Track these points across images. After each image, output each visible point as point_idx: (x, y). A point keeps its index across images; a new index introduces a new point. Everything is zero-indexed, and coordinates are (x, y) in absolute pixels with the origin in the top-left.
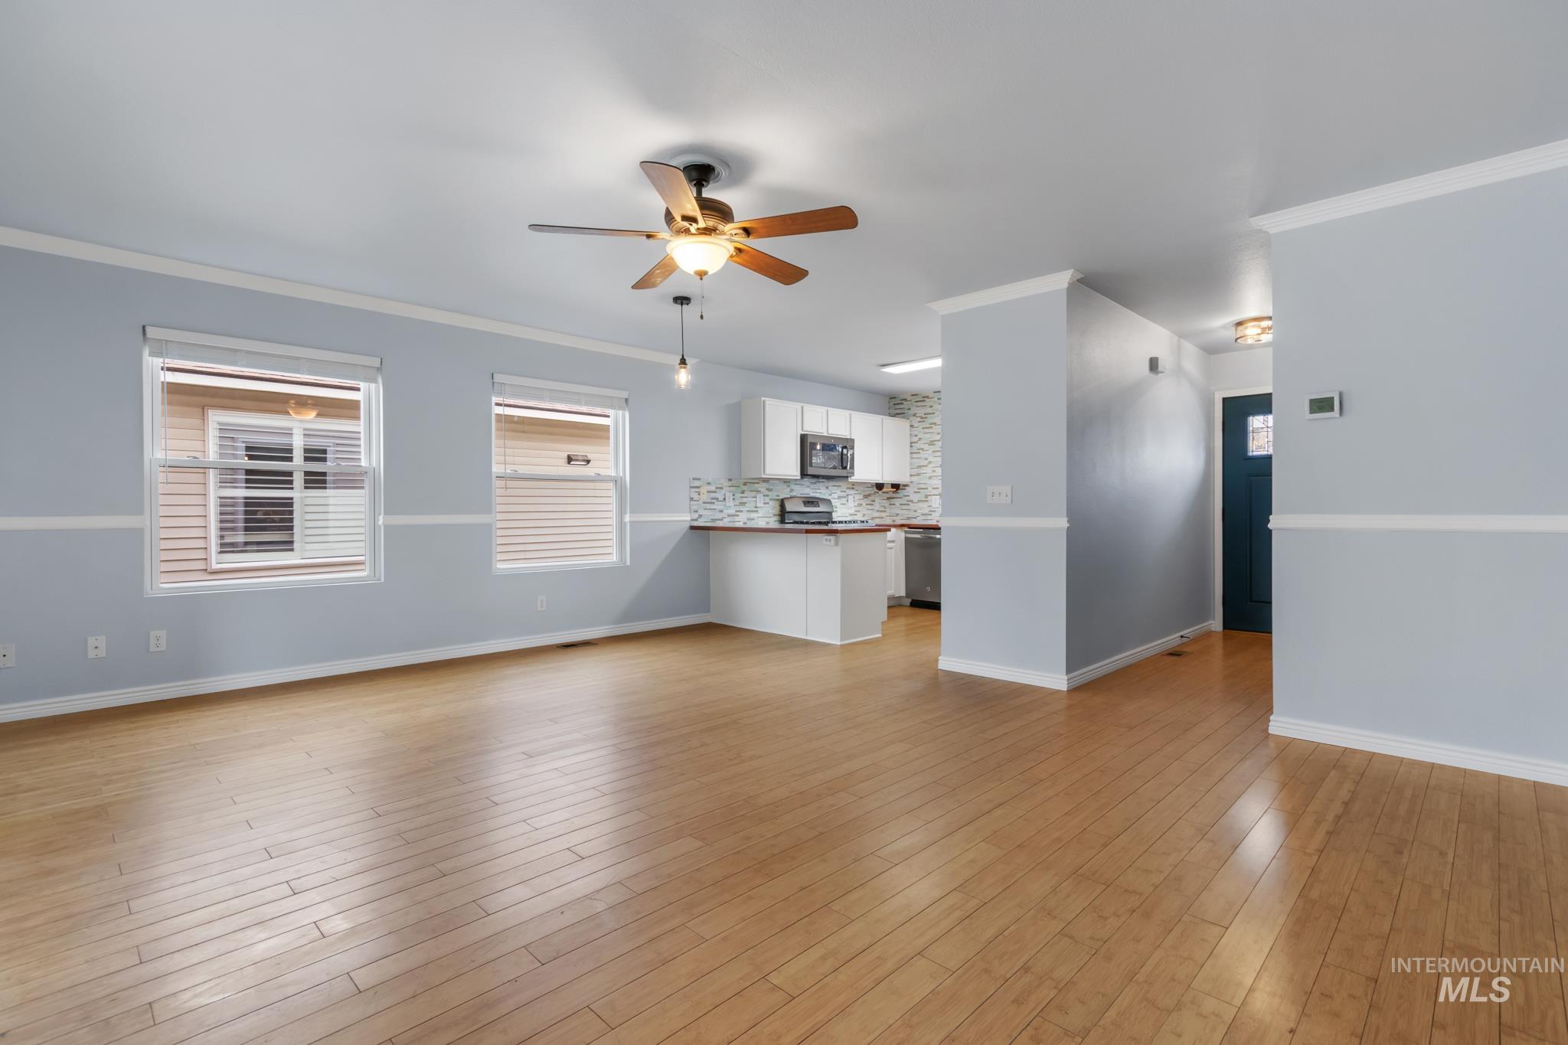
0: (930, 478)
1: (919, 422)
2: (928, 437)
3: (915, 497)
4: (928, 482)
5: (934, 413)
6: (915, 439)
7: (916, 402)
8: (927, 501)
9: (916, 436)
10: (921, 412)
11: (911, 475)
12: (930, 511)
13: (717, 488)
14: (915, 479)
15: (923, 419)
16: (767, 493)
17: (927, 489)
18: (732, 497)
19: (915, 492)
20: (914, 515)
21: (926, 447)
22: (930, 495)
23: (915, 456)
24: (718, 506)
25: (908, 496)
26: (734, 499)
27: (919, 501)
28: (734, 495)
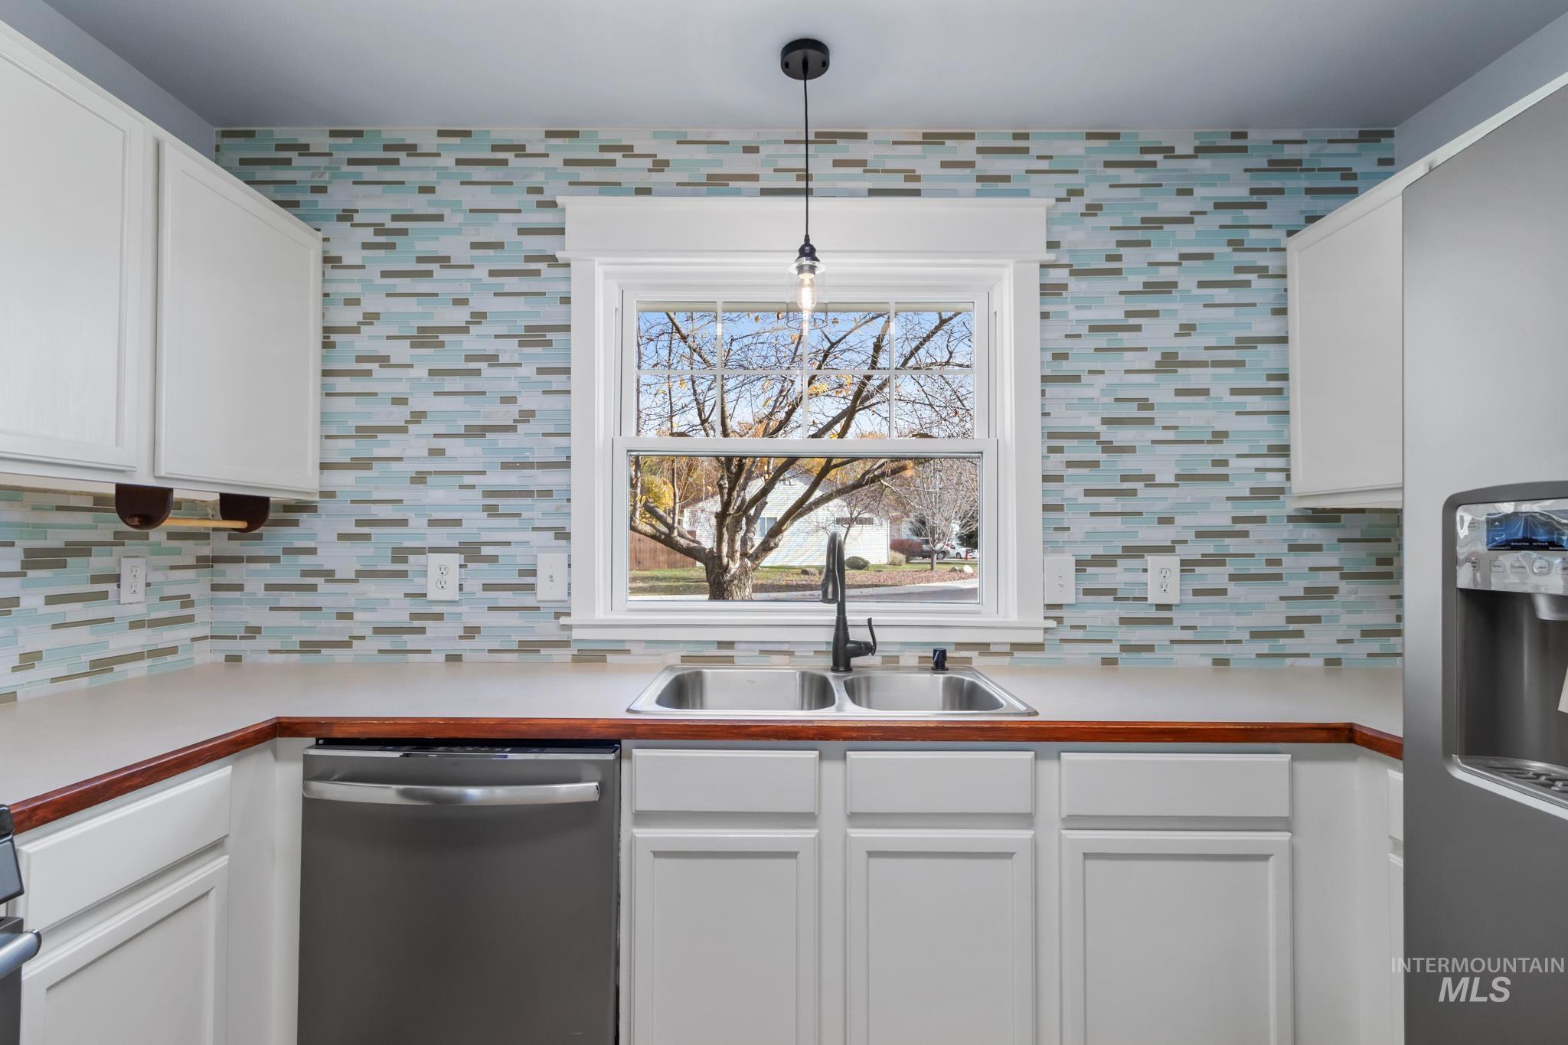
0: (420, 478)
1: (366, 246)
2: (412, 313)
3: (344, 559)
4: (410, 494)
5: (439, 218)
6: (350, 316)
7: (352, 162)
8: (403, 574)
9: (352, 302)
10: (376, 205)
11: (324, 466)
12: (414, 616)
14: (343, 481)
15: (386, 237)
17: (404, 523)
19: (342, 537)
20: (340, 630)
21: (400, 351)
22: (420, 551)
23: (342, 384)
25: (312, 551)
27: (361, 574)
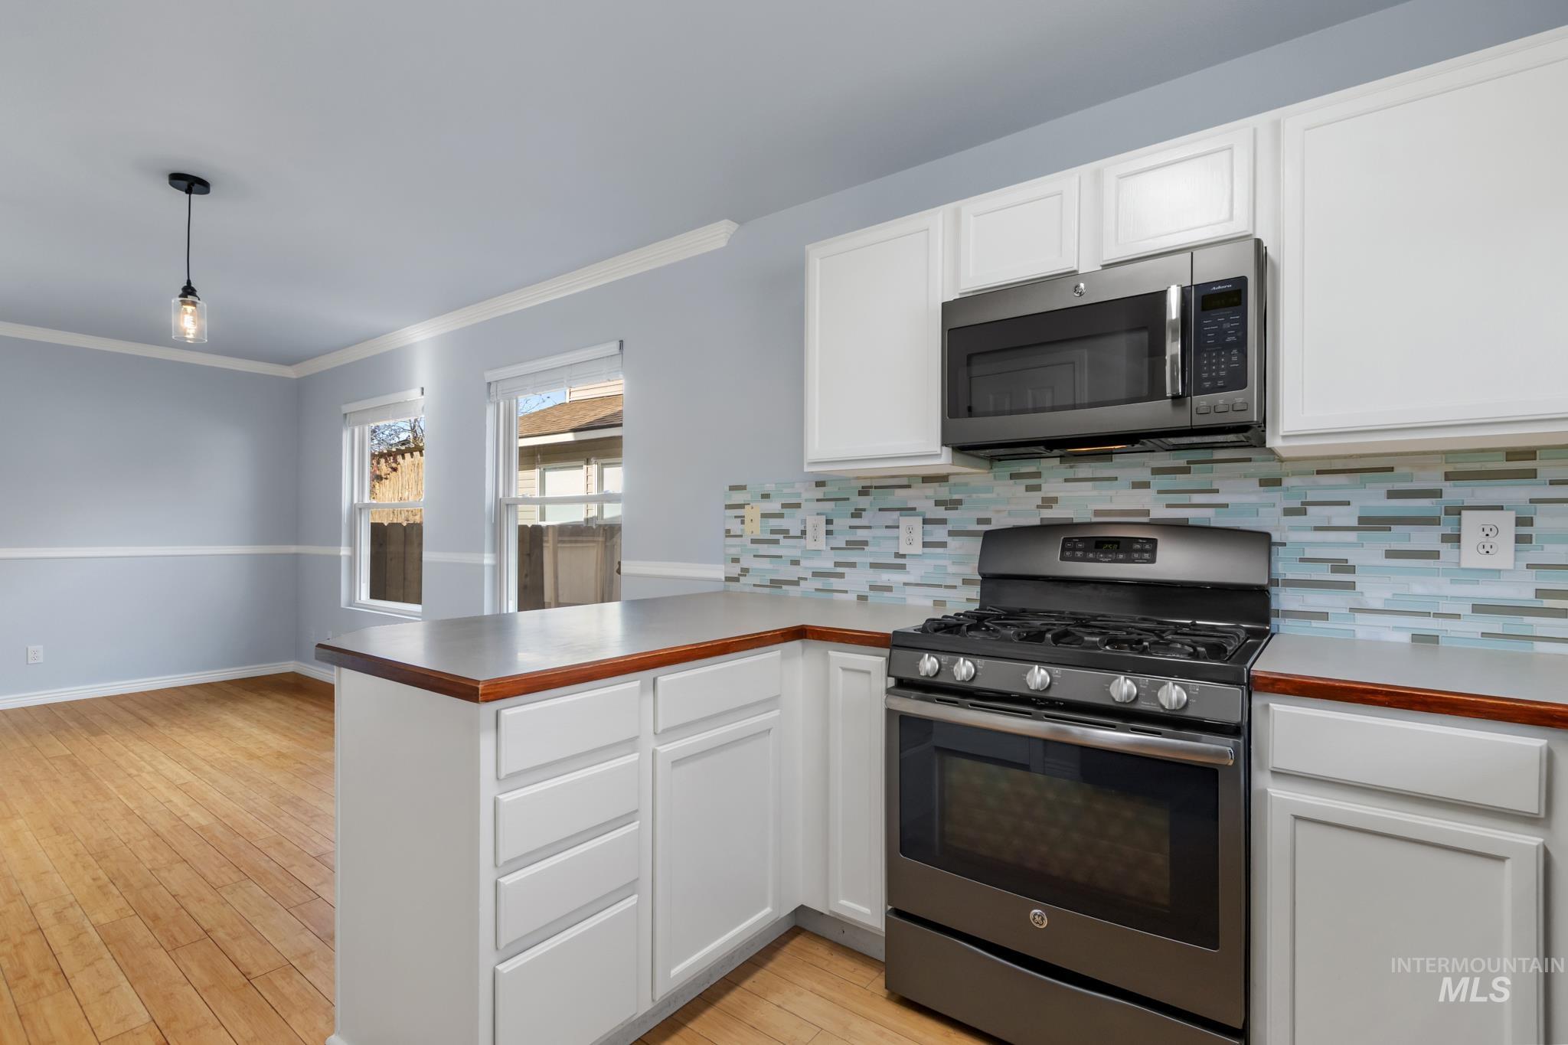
13: (784, 506)
16: (940, 513)
18: (823, 527)
24: (787, 549)
26: (829, 533)
28: (829, 522)
